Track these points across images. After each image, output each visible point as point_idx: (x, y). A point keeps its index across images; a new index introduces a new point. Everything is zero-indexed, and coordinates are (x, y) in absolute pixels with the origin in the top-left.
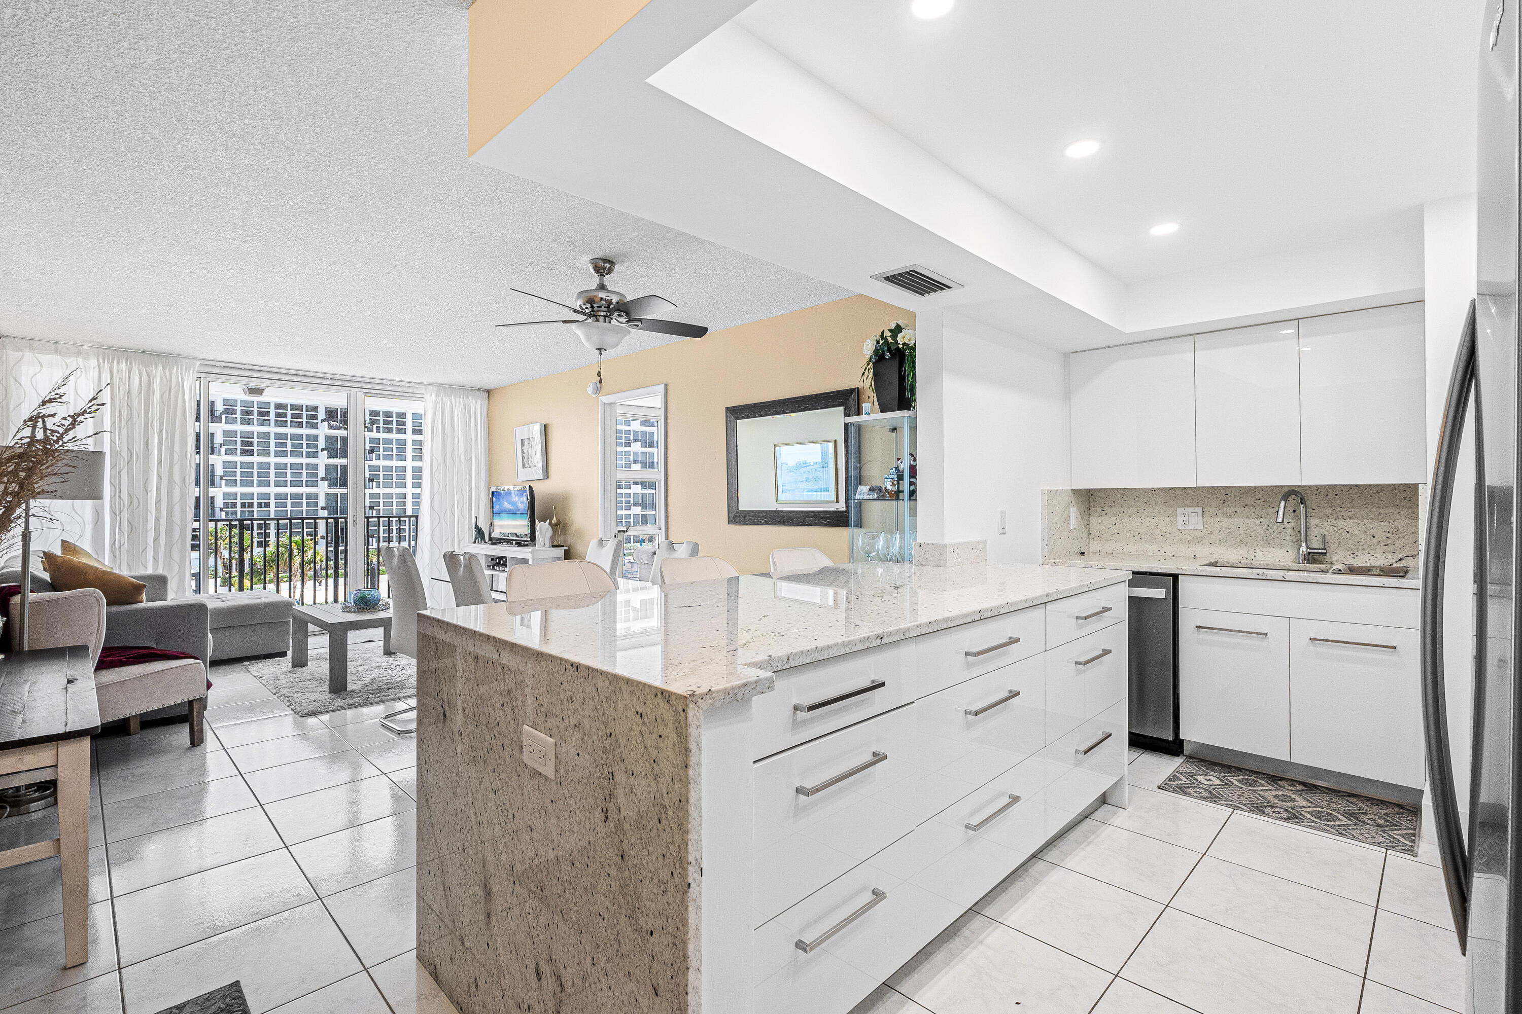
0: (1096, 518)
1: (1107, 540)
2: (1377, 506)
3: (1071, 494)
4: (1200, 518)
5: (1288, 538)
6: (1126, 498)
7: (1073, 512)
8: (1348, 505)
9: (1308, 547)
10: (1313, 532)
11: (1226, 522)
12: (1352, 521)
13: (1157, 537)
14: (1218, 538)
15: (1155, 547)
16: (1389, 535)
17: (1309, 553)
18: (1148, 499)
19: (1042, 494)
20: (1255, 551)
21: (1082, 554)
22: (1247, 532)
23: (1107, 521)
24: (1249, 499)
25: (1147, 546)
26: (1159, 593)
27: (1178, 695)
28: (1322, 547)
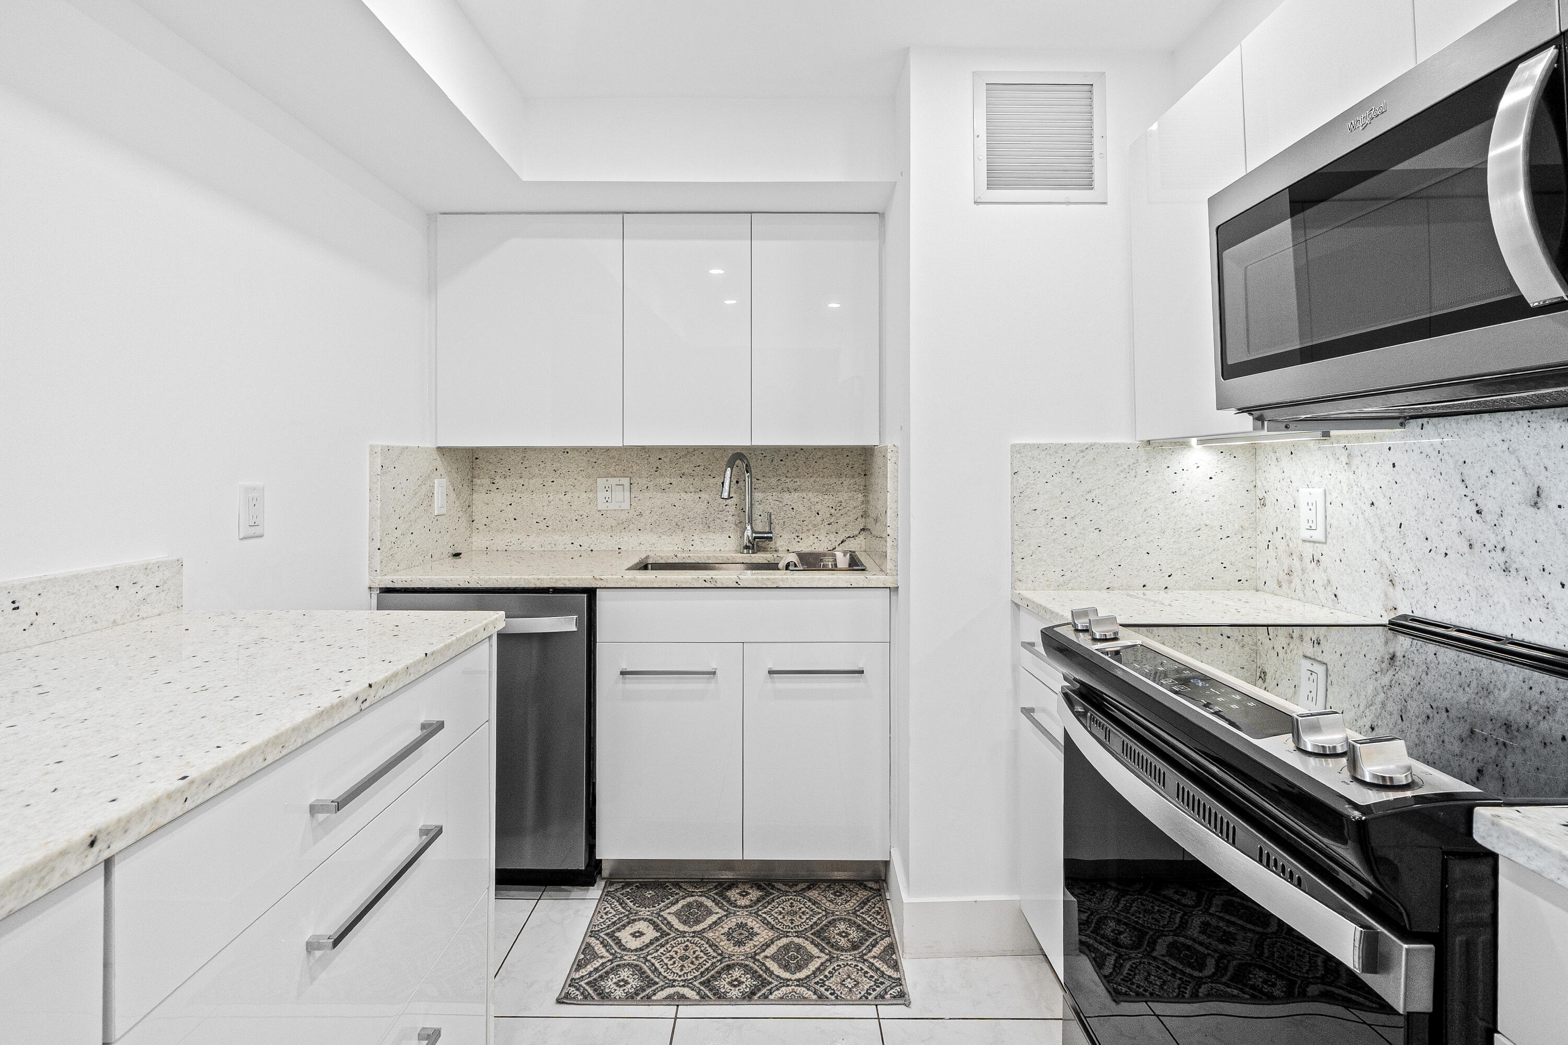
0: (483, 495)
1: (498, 531)
2: (822, 475)
3: (436, 455)
4: (627, 494)
5: (730, 518)
6: (526, 463)
7: (441, 486)
8: (794, 475)
9: (753, 532)
10: (758, 509)
11: (659, 499)
12: (797, 494)
13: (569, 523)
14: (650, 520)
15: (567, 539)
16: (833, 511)
17: (755, 538)
18: (559, 465)
19: (371, 454)
20: (693, 538)
21: (457, 555)
22: (683, 512)
23: (499, 499)
24: (687, 466)
25: (556, 537)
26: (566, 624)
27: (594, 784)
28: (767, 530)
